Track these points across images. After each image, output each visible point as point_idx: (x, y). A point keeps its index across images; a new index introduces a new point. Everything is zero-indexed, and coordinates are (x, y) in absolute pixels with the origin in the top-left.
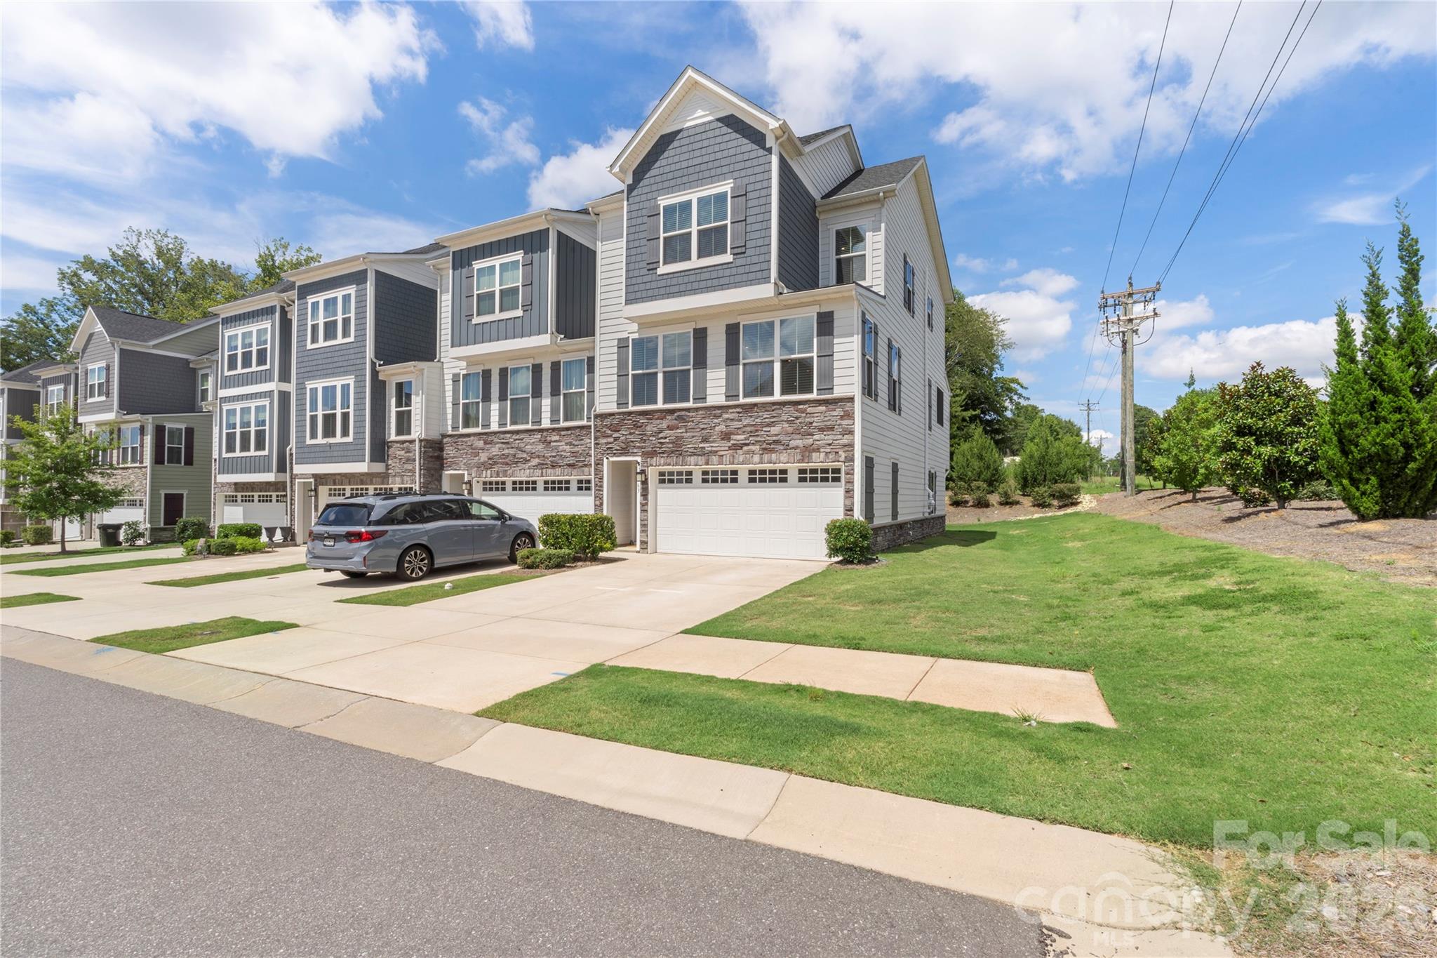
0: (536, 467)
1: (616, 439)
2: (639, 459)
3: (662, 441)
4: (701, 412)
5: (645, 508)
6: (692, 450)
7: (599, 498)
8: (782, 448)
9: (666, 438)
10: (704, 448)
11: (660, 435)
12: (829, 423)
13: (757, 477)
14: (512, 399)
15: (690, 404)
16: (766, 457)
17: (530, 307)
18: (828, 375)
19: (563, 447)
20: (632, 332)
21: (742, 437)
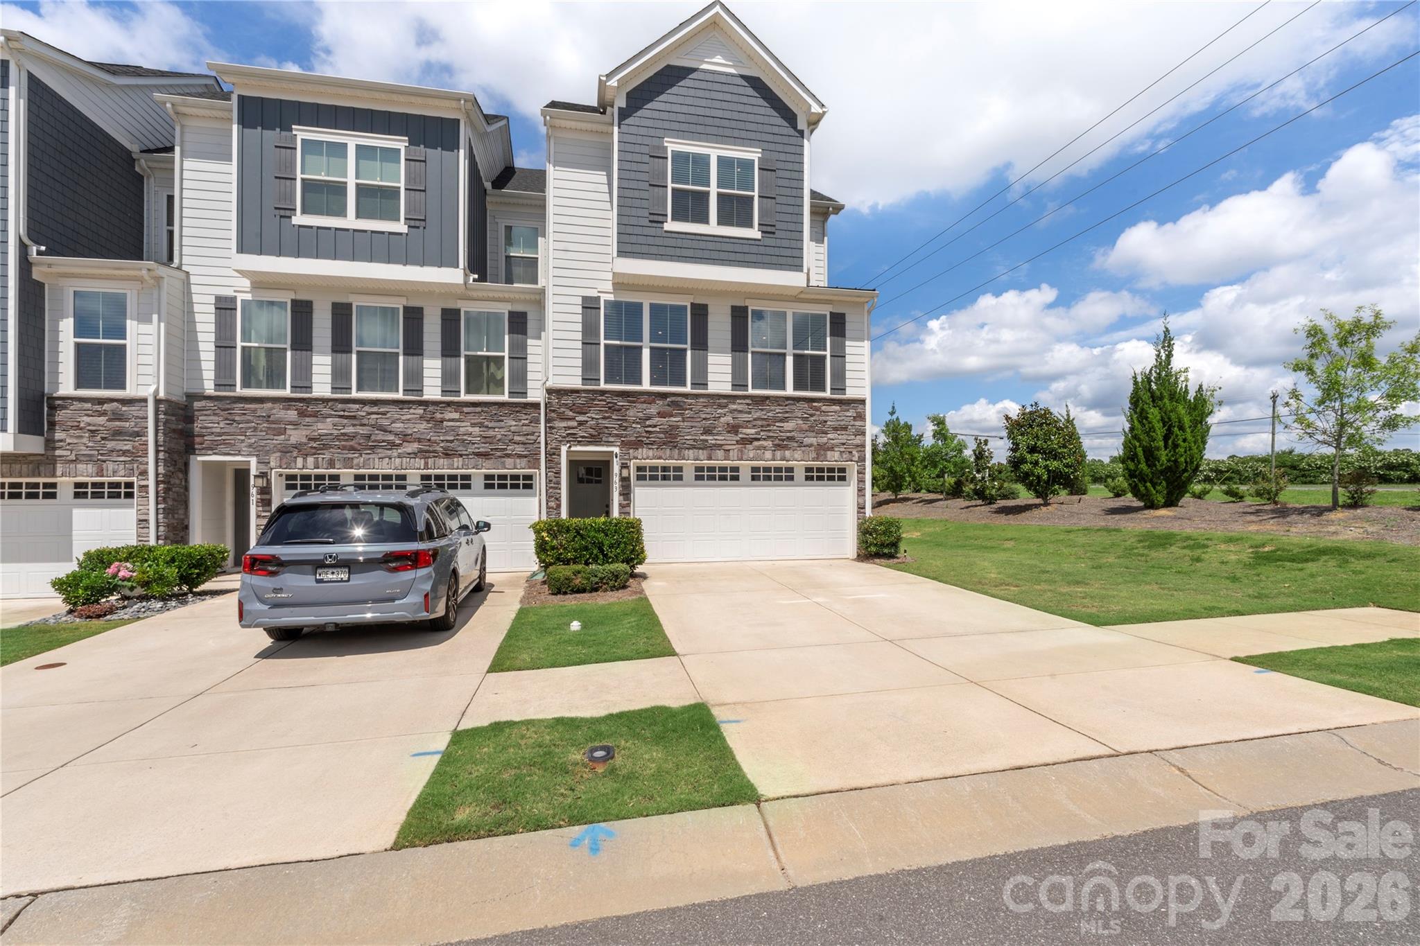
0: (414, 455)
1: (581, 423)
2: (616, 450)
3: (650, 429)
4: (701, 400)
5: (626, 509)
6: (691, 442)
7: (553, 496)
8: (796, 445)
9: (655, 426)
10: (707, 441)
11: (648, 423)
12: (842, 423)
13: (761, 475)
14: (358, 352)
15: (688, 389)
16: (778, 454)
17: (423, 223)
18: (839, 376)
19: (465, 427)
21: (753, 431)
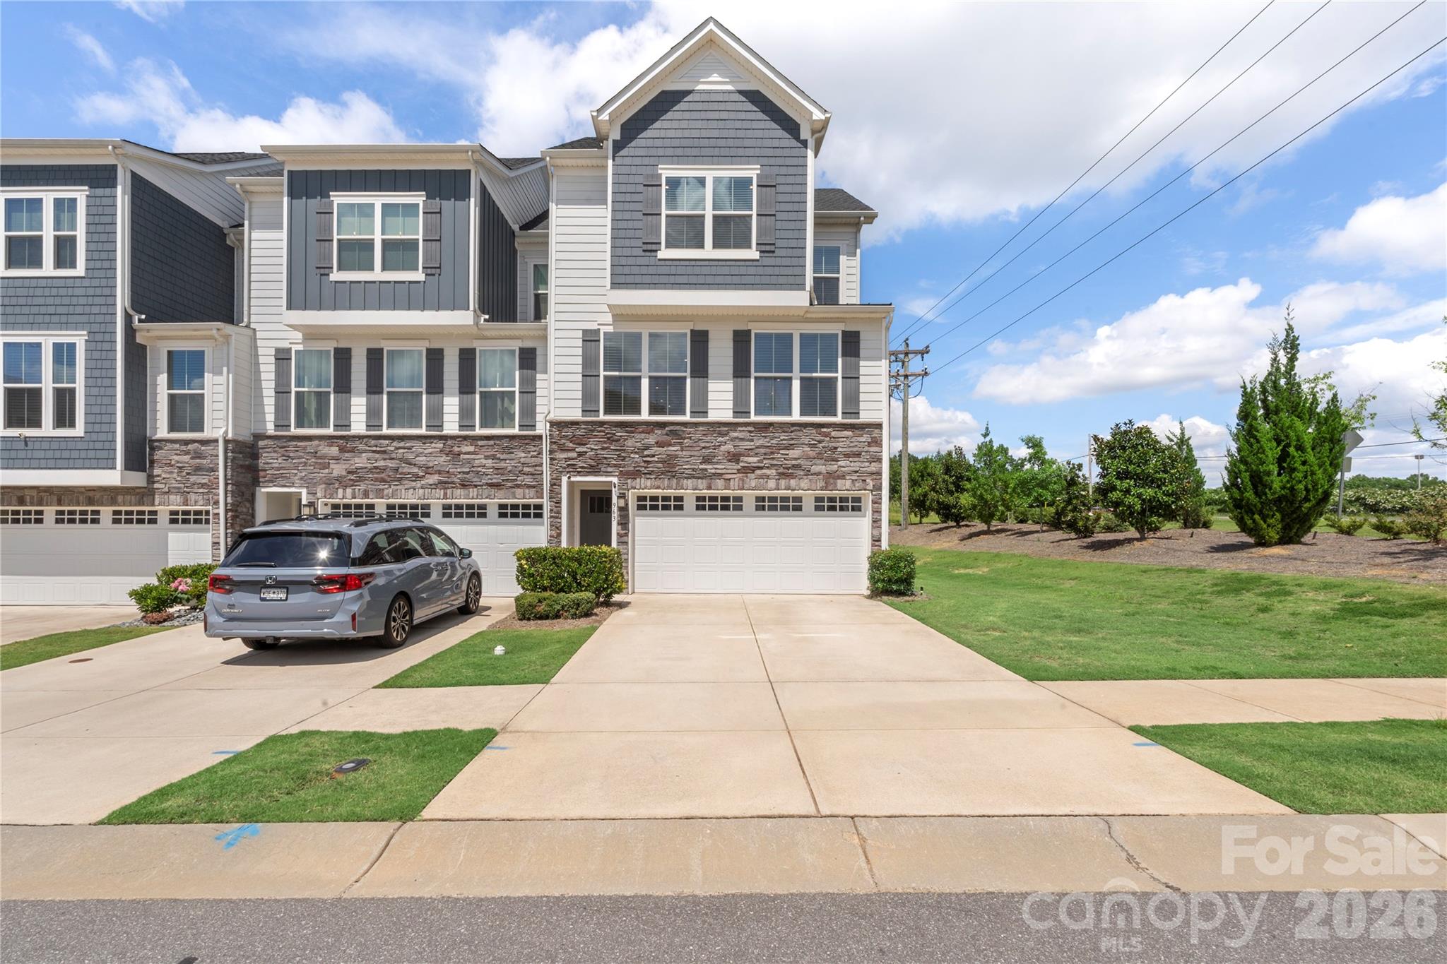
0: (435, 486)
1: (580, 454)
2: (615, 480)
3: (648, 459)
4: (701, 428)
5: (624, 539)
6: (690, 472)
7: (556, 527)
8: (802, 473)
9: (653, 456)
10: (706, 470)
11: (646, 453)
12: (855, 449)
13: (766, 505)
14: (389, 393)
15: (687, 418)
16: (783, 483)
17: (438, 270)
18: (853, 400)
19: (480, 460)
20: (605, 324)
21: (755, 459)
